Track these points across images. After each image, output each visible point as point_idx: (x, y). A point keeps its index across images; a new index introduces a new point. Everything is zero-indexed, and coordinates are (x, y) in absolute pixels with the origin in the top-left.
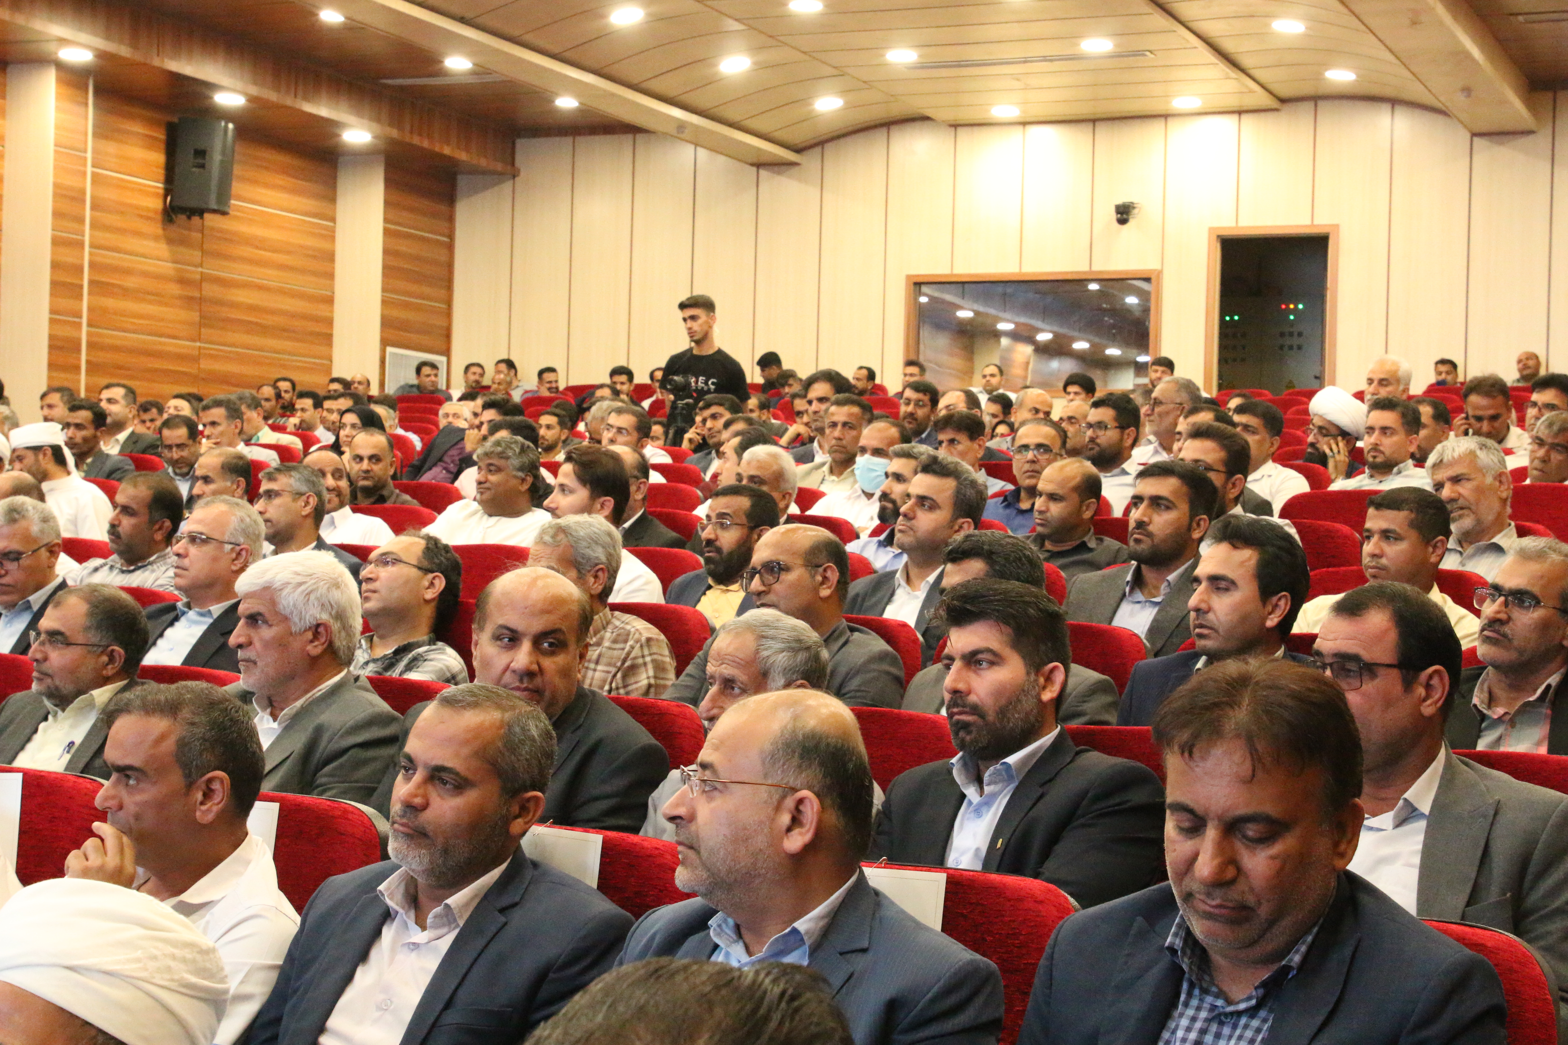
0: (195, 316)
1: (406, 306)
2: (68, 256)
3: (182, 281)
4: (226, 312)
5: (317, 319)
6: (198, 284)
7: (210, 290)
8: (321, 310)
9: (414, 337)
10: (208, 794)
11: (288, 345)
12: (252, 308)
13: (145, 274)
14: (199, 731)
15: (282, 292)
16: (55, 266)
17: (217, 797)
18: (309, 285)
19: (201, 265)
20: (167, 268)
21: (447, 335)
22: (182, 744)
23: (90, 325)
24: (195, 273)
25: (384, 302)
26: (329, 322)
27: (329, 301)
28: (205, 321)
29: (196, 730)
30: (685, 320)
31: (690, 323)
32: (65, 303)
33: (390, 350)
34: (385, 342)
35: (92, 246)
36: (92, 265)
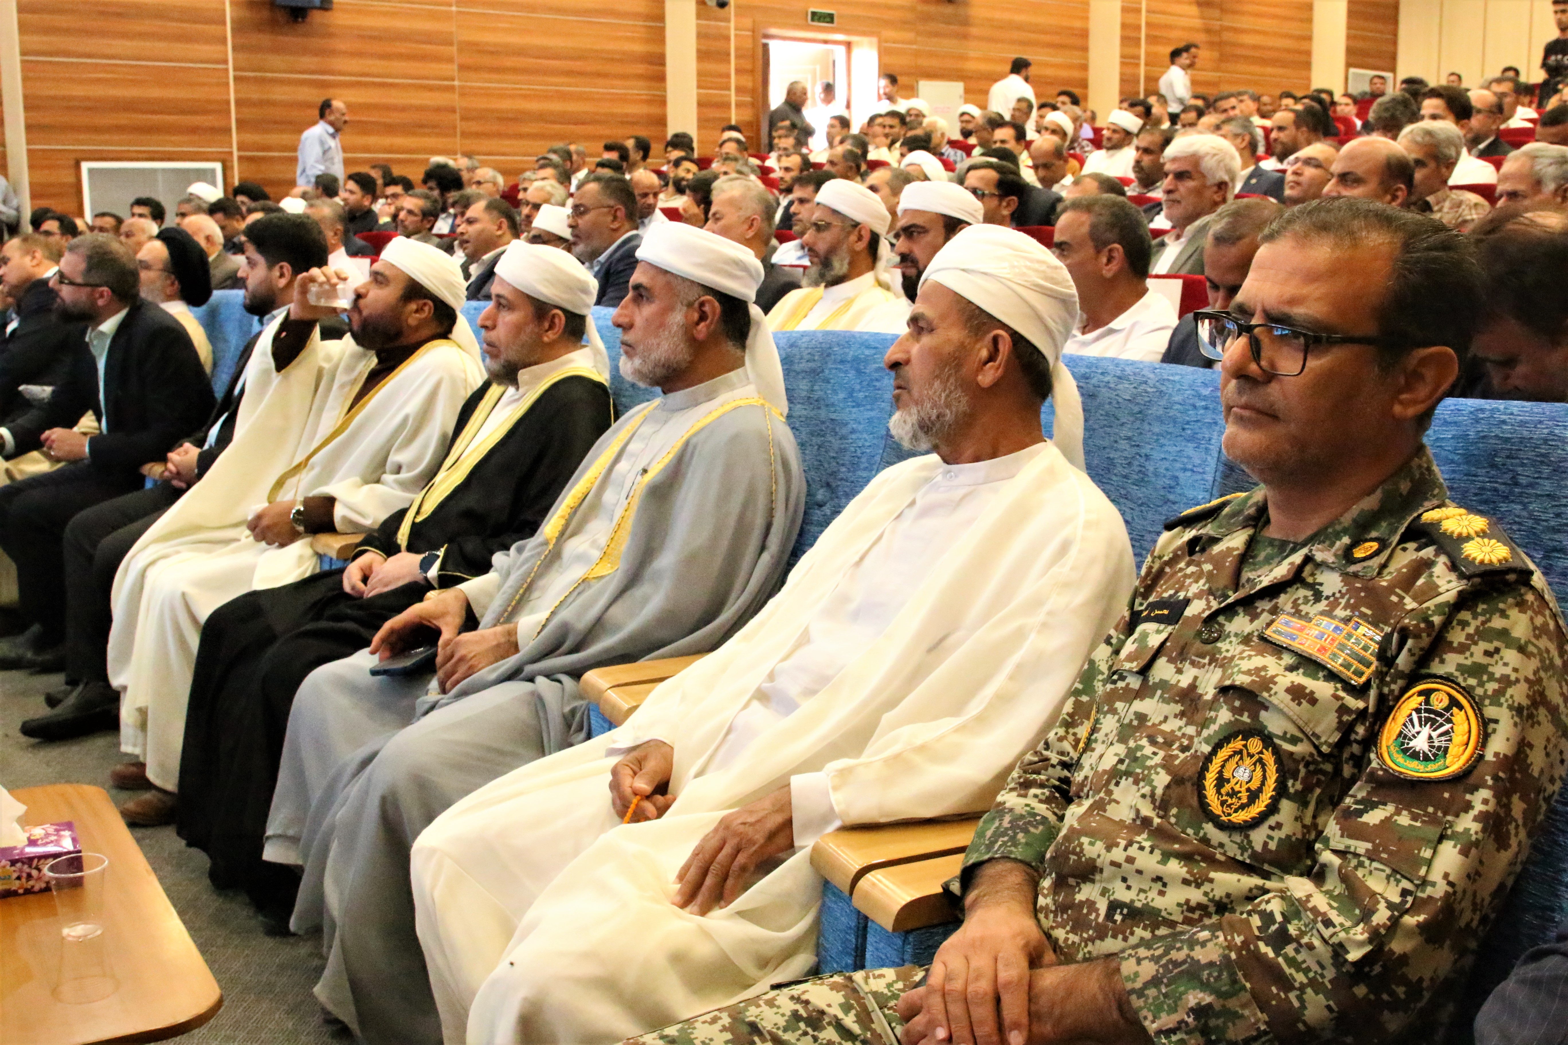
0: (1216, 54)
1: (1364, 39)
2: (1131, 19)
3: (1208, 31)
4: (1239, 51)
5: (1300, 52)
6: (1218, 32)
7: (1227, 36)
8: (1303, 46)
9: (1370, 61)
10: (1110, 260)
11: (1281, 71)
12: (1255, 47)
13: (1184, 29)
14: (1104, 219)
15: (1275, 34)
16: (1124, 26)
17: (1115, 262)
18: (1293, 28)
19: (1220, 20)
20: (1197, 23)
21: (1393, 57)
22: (1094, 227)
23: (1146, 64)
24: (1216, 24)
25: (1349, 37)
26: (1308, 53)
27: (1309, 38)
28: (1224, 58)
29: (1102, 218)
30: (1556, 12)
31: (1559, 16)
32: (1130, 51)
33: (1352, 70)
34: (1349, 65)
35: (1148, 11)
36: (1148, 24)
